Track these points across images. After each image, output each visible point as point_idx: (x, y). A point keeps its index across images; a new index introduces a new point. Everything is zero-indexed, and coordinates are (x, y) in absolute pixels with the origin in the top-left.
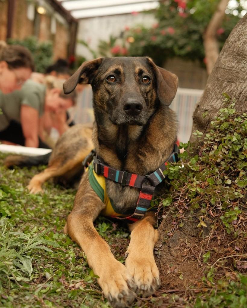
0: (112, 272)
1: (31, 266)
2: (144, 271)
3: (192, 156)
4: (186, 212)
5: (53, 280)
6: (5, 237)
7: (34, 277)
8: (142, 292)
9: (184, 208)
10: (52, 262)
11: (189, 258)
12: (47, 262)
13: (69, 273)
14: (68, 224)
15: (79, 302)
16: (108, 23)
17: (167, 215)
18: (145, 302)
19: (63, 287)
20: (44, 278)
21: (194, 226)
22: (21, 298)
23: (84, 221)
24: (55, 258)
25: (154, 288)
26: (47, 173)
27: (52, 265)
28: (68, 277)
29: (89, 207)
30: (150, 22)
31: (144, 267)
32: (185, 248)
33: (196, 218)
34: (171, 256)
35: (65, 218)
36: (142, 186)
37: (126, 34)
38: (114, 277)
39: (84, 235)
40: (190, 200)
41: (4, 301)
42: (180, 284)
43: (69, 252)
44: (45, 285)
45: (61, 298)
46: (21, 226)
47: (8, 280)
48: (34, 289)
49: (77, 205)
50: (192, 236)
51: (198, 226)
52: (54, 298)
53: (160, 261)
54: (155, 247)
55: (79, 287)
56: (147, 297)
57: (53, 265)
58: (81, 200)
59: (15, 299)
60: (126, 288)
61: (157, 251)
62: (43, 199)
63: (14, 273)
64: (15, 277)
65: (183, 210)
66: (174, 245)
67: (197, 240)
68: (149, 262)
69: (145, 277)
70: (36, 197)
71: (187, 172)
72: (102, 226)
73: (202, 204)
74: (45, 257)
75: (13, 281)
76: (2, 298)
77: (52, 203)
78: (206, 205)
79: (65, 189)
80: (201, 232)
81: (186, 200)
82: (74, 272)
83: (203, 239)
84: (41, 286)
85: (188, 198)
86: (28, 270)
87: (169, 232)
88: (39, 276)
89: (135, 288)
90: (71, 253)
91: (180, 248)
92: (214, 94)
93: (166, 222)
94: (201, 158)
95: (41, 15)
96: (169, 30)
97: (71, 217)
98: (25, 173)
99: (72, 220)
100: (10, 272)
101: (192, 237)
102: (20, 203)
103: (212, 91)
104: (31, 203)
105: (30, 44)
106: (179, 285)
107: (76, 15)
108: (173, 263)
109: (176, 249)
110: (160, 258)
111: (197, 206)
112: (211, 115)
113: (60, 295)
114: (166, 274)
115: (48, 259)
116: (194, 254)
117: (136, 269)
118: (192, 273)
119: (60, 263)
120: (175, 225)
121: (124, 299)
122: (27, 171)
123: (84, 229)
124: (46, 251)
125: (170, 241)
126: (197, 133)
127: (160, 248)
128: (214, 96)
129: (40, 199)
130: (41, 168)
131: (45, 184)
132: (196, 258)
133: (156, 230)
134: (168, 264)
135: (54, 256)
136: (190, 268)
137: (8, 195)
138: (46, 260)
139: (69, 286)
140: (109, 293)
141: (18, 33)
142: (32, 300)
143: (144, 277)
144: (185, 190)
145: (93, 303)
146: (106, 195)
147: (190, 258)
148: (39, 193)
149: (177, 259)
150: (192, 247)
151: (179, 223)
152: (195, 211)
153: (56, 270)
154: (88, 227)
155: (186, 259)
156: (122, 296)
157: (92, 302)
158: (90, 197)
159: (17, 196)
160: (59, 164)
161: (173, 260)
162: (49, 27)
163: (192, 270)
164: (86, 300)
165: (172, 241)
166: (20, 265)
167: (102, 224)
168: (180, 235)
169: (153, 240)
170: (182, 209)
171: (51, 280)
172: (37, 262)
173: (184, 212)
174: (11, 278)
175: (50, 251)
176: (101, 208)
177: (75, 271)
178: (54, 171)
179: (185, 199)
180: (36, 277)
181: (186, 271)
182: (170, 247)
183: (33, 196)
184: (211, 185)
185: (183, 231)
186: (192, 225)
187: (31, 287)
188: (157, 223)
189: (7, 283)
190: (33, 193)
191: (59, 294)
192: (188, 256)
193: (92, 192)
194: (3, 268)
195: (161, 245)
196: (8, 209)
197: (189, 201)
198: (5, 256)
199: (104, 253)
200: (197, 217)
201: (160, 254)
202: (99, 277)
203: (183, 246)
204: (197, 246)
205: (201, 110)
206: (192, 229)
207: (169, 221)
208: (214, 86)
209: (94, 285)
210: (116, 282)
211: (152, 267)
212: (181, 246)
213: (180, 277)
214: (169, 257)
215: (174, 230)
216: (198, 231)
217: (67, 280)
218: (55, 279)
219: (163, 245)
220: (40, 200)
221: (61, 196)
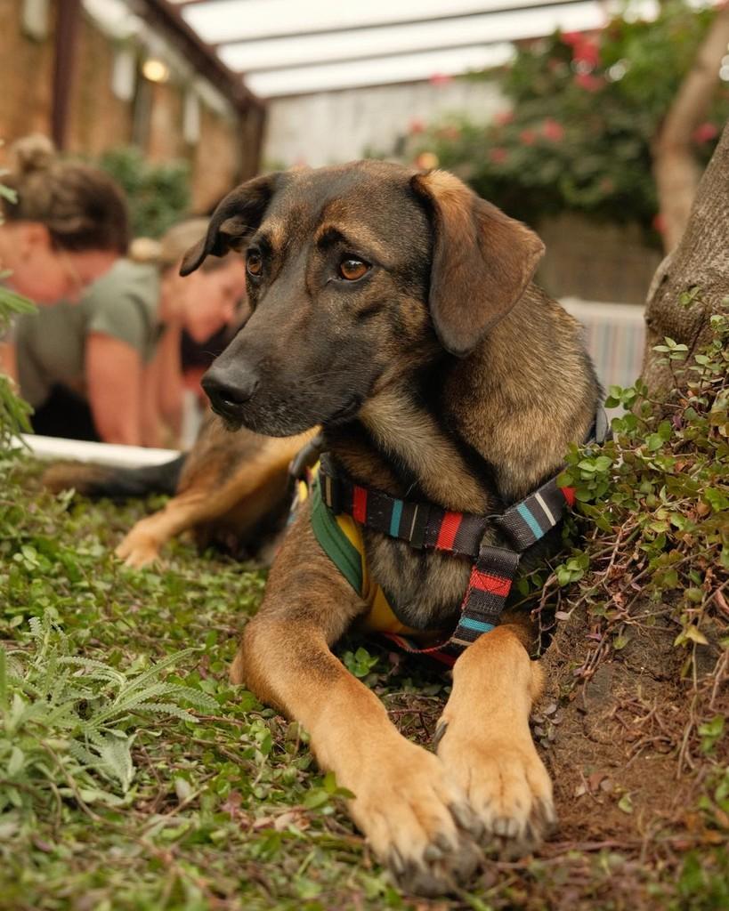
0: (401, 776)
1: (129, 762)
2: (501, 777)
3: (651, 428)
4: (636, 601)
5: (199, 809)
6: (43, 670)
7: (138, 795)
8: (497, 844)
9: (630, 587)
10: (195, 754)
11: (650, 747)
12: (179, 752)
13: (253, 785)
14: (243, 652)
15: (288, 871)
16: (359, 111)
17: (572, 610)
18: (507, 876)
19: (235, 827)
20: (172, 799)
21: (665, 646)
22: (96, 853)
23: (297, 637)
24: (208, 741)
25: (536, 833)
26: (175, 513)
27: (195, 763)
28: (250, 799)
29: (313, 601)
30: (488, 107)
31: (501, 765)
32: (634, 714)
33: (667, 620)
34: (589, 740)
35: (236, 636)
36: (479, 550)
37: (413, 145)
38: (406, 792)
39: (299, 677)
40: (646, 564)
41: (42, 858)
42: (622, 826)
43: (250, 728)
44: (174, 819)
45: (226, 858)
46: (95, 653)
47: (53, 797)
48: (138, 830)
49: (273, 597)
50: (657, 680)
51: (676, 643)
52: (206, 856)
53: (552, 759)
54: (533, 713)
55: (286, 828)
56: (514, 860)
57: (200, 763)
58: (287, 581)
59: (77, 854)
60: (448, 829)
61: (543, 726)
62: (163, 583)
63: (74, 777)
64: (76, 790)
65: (624, 595)
66: (598, 706)
67: (673, 692)
68: (519, 750)
69: (506, 793)
70: (141, 576)
71: (635, 477)
72: (357, 659)
73: (688, 573)
74: (175, 738)
75: (71, 803)
76: (36, 849)
77: (191, 595)
78: (703, 576)
79: (233, 561)
80: (688, 663)
81: (634, 563)
82: (268, 786)
83: (695, 684)
84: (160, 821)
85: (641, 558)
86: (119, 774)
87: (581, 666)
88: (156, 791)
89: (479, 831)
90: (260, 731)
91: (618, 715)
92: (719, 234)
93: (569, 636)
94: (679, 434)
95: (153, 83)
96: (546, 131)
97: (254, 632)
98: (107, 517)
99: (257, 638)
100: (60, 773)
101: (657, 683)
102: (92, 589)
103: (712, 224)
104: (126, 593)
105: (121, 166)
106: (620, 828)
107: (260, 86)
108: (594, 764)
109: (603, 717)
110: (552, 749)
111: (671, 581)
112: (708, 299)
113: (226, 849)
114: (573, 797)
115: (185, 746)
116: (667, 731)
117: (474, 772)
118: (660, 790)
119: (222, 757)
120: (599, 642)
121: (443, 863)
122: (112, 509)
123: (300, 658)
124: (176, 720)
125: (583, 693)
126: (667, 345)
127: (552, 716)
128: (720, 238)
129: (154, 581)
130: (154, 502)
131: (170, 546)
132: (672, 744)
133: (536, 662)
134: (578, 767)
135: (204, 737)
136: (654, 777)
137: (53, 567)
138: (178, 746)
139: (252, 823)
140: (393, 845)
141: (84, 138)
142: (135, 858)
143: (502, 794)
144: (632, 531)
145: (333, 875)
146: (368, 578)
147: (652, 745)
148: (151, 567)
149: (609, 750)
150: (657, 711)
151: (613, 636)
152: (666, 599)
153: (212, 777)
154: (314, 652)
155: (639, 748)
156: (437, 853)
157: (330, 871)
158: (315, 573)
159: (82, 571)
160: (211, 479)
161: (595, 755)
162: (178, 121)
163: (662, 783)
164: (309, 864)
165: (592, 694)
166: (94, 756)
167: (354, 653)
168: (617, 675)
169: (529, 687)
170: (620, 590)
171: (195, 806)
172: (148, 751)
173: (628, 603)
174: (64, 791)
175: (188, 717)
176: (351, 612)
177: (270, 783)
178: (199, 501)
179: (630, 561)
180: (145, 794)
181: (640, 786)
182: (583, 713)
183: (134, 572)
184: (718, 510)
185: (626, 663)
186: (658, 642)
187: (131, 822)
188: (538, 643)
189: (50, 809)
190: (133, 566)
191: (221, 845)
192: (645, 739)
193: (322, 559)
194: (37, 758)
195: (552, 708)
196: (53, 605)
197: (644, 568)
198: (45, 724)
199: (369, 723)
200: (671, 617)
201: (551, 736)
202: (353, 796)
203: (626, 708)
204: (674, 708)
205: (675, 288)
206: (657, 657)
207: (577, 634)
208: (718, 209)
209: (337, 824)
210: (414, 808)
211: (527, 764)
212: (620, 708)
213: (622, 805)
214: (583, 744)
215: (596, 660)
216: (675, 662)
217: (245, 806)
218: (208, 802)
219: (558, 708)
220: (155, 586)
221: (221, 577)
